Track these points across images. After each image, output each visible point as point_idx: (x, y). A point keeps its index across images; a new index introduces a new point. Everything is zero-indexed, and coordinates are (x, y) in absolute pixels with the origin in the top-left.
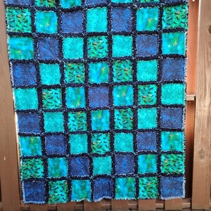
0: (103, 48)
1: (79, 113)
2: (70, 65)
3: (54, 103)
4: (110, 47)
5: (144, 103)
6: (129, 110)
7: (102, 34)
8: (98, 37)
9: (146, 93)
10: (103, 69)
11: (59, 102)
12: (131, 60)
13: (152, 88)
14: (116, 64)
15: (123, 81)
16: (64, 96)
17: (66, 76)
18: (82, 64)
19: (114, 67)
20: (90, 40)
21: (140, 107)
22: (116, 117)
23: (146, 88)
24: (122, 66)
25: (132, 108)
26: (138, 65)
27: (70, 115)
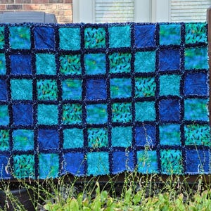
0: (48, 85)
1: (113, 110)
2: (64, 118)
3: (103, 136)
4: (48, 77)
5: (104, 41)
6: (110, 57)
7: (35, 85)
8: (38, 90)
9: (93, 39)
10: (69, 85)
11: (101, 131)
12: (59, 56)
13: (88, 33)
14: (64, 71)
15: (80, 64)
16: (95, 126)
17: (75, 123)
18: (64, 107)
19: (67, 73)
20: (40, 97)
21: (108, 46)
22: (118, 71)
23: (88, 39)
24: (65, 65)
25: (108, 54)
26: (64, 49)
27: (115, 120)
